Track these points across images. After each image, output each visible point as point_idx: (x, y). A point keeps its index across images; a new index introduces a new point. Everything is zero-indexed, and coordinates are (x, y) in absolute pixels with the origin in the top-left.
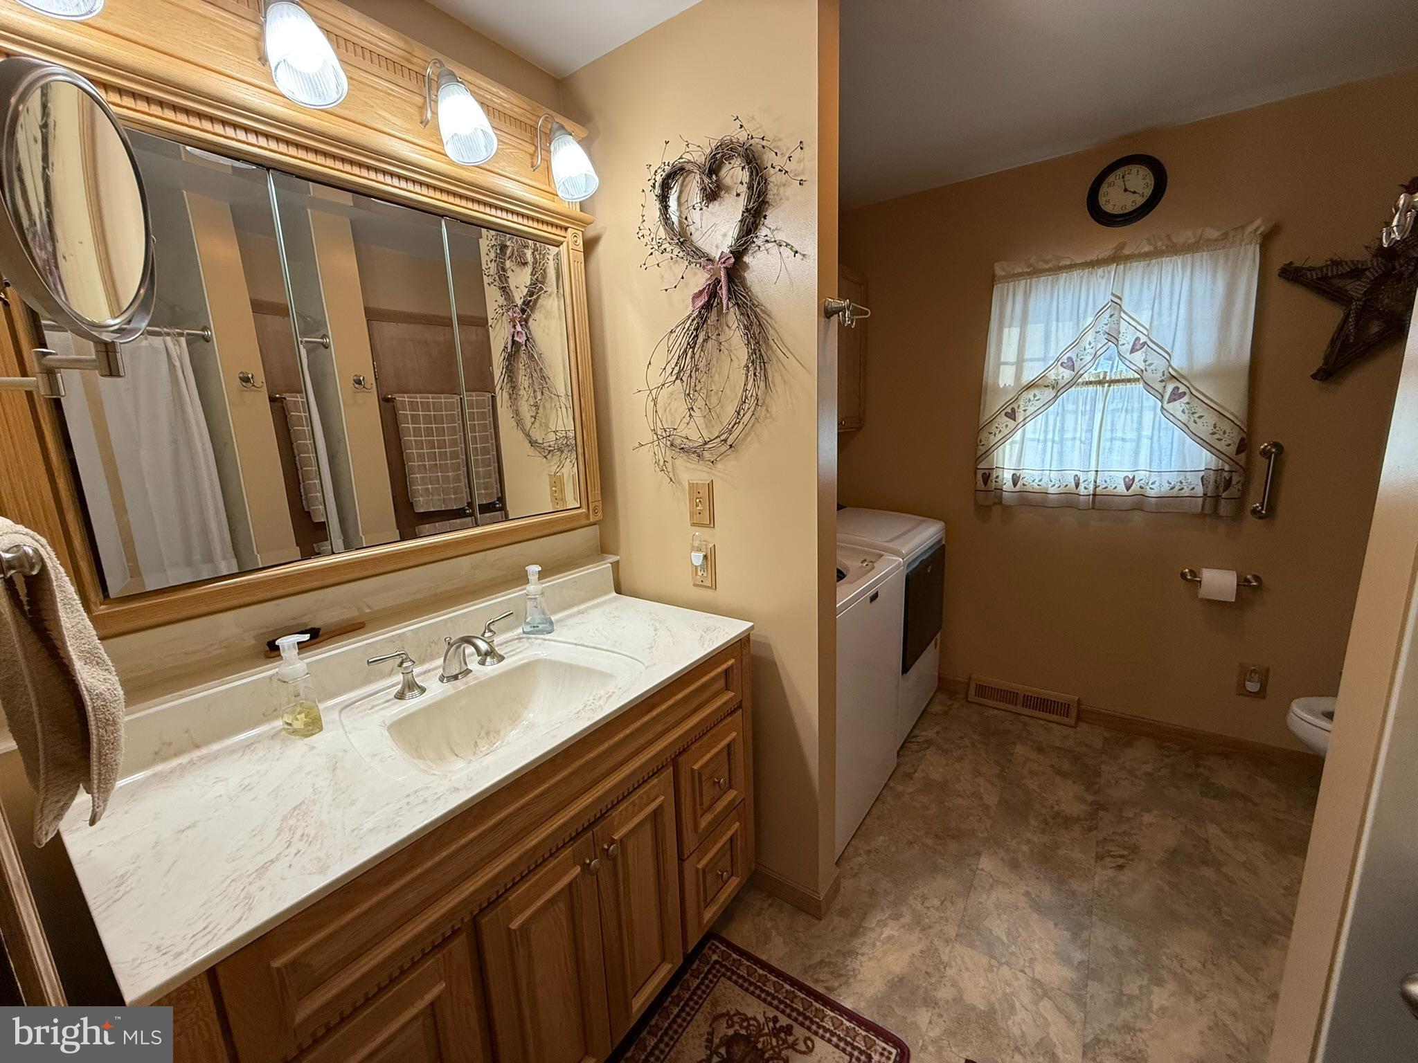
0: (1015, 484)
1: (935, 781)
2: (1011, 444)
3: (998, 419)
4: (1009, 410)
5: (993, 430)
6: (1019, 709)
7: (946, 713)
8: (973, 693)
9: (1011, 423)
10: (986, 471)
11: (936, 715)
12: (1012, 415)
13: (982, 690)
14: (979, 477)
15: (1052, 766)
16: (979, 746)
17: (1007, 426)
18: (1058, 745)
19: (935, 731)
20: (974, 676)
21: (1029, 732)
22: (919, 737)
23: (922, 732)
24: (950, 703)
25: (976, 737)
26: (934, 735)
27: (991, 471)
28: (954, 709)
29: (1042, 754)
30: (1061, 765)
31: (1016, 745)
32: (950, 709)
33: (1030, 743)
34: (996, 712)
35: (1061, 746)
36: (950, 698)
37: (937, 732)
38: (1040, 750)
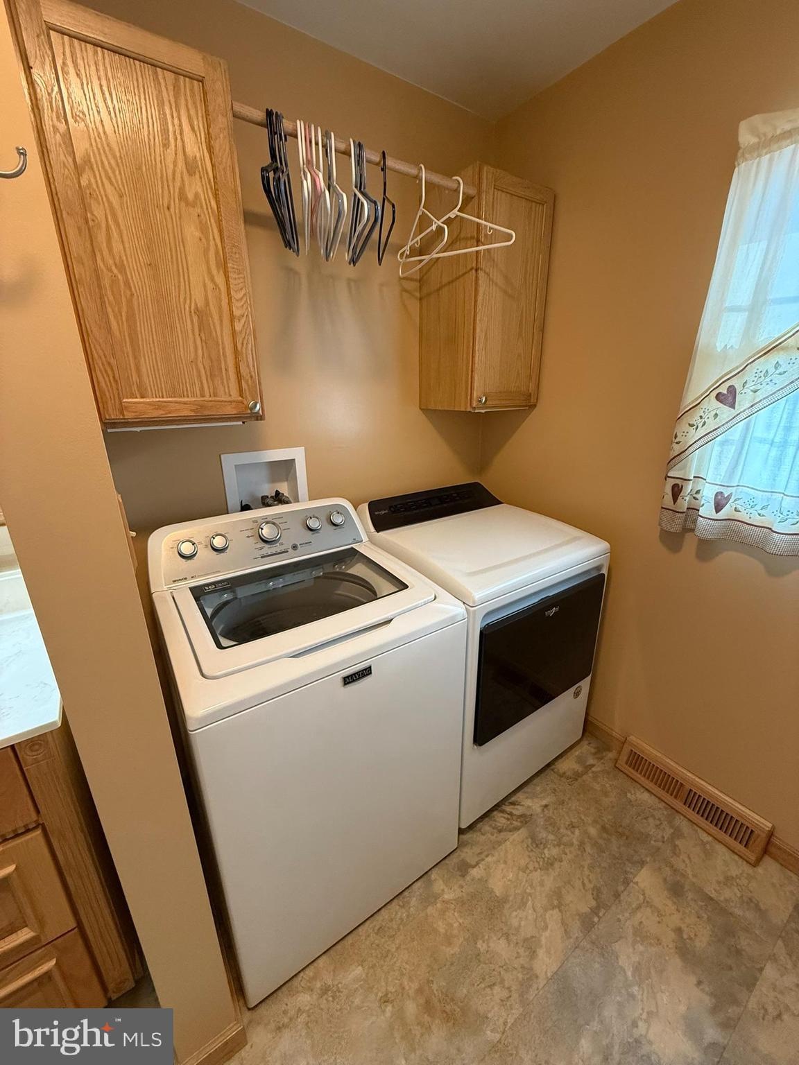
0: (718, 508)
1: (492, 891)
2: (723, 443)
3: (705, 405)
4: (724, 390)
5: (695, 419)
6: (678, 804)
7: (577, 776)
8: (625, 758)
9: (725, 412)
10: (678, 482)
11: (562, 775)
12: (728, 398)
13: (636, 760)
14: (668, 490)
15: (679, 931)
16: (588, 849)
17: (716, 415)
18: (710, 890)
19: (544, 802)
20: (632, 738)
21: (675, 851)
22: (518, 807)
23: (527, 798)
24: (591, 761)
25: (593, 831)
26: (539, 810)
27: (684, 483)
28: (590, 775)
29: (675, 900)
30: (696, 935)
31: (642, 868)
32: (586, 773)
33: (667, 871)
34: (646, 796)
35: (714, 895)
36: (595, 754)
37: (546, 806)
38: (676, 890)
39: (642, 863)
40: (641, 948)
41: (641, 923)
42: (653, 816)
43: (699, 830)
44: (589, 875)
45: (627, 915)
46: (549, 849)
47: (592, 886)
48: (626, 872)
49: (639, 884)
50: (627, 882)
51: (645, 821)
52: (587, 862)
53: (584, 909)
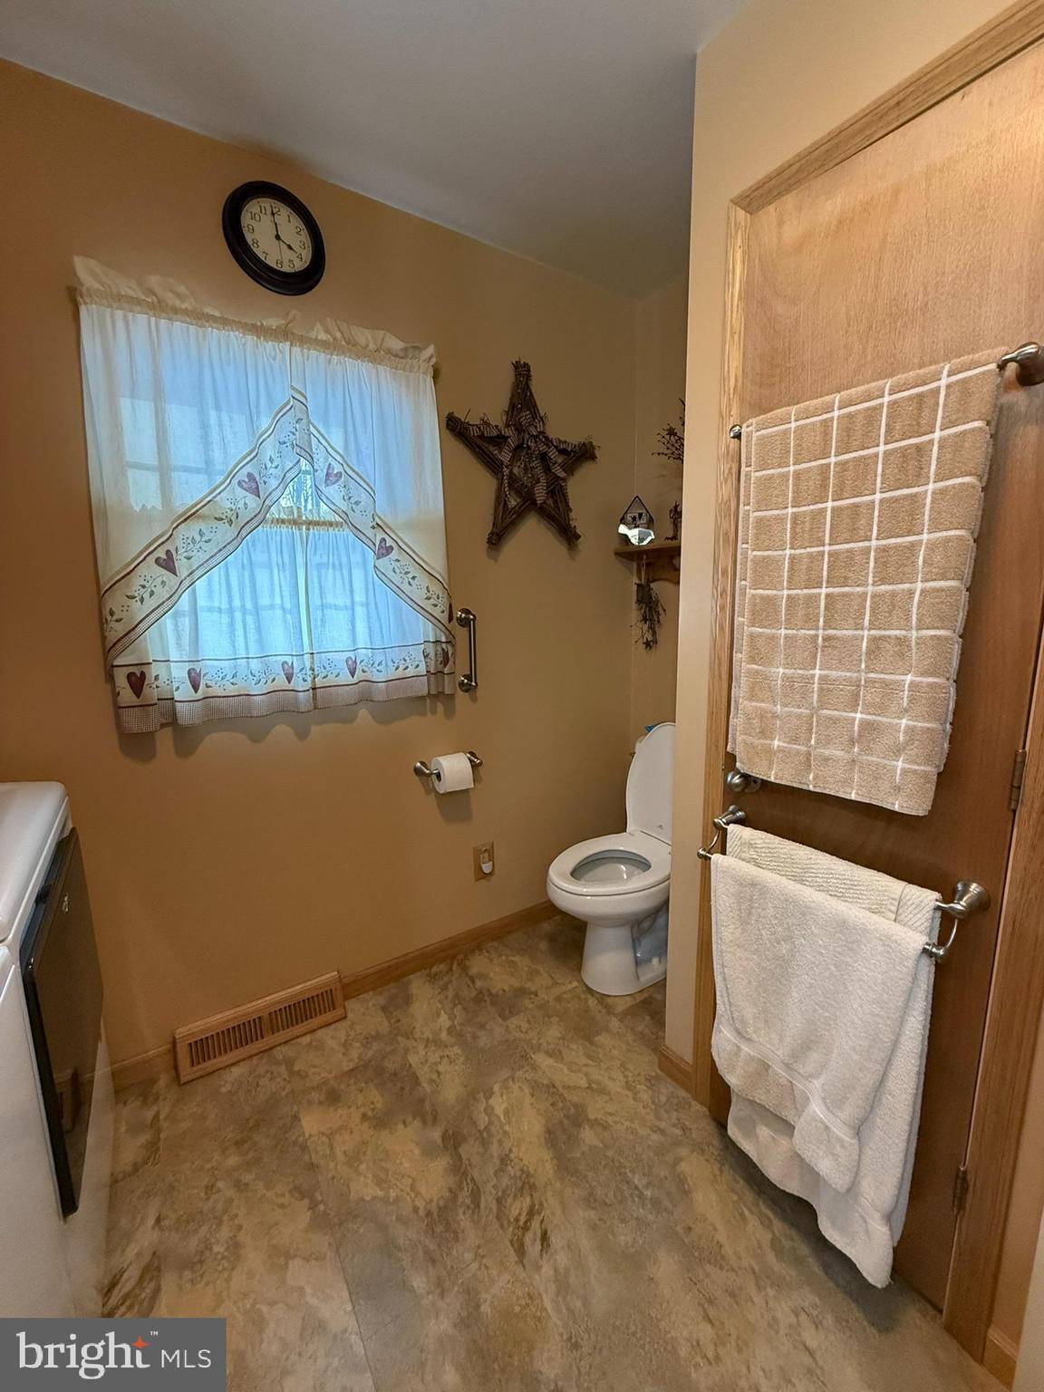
0: (195, 687)
2: (174, 618)
3: (142, 570)
4: (160, 554)
5: (135, 589)
6: (270, 1040)
8: (187, 1062)
9: (170, 579)
12: (168, 565)
13: (202, 1049)
14: (122, 681)
17: (162, 583)
18: (346, 1067)
19: (151, 1221)
20: (180, 1033)
21: (302, 1075)
22: (125, 1276)
23: (124, 1251)
24: (149, 1114)
25: (233, 1160)
26: (157, 1233)
27: (144, 669)
28: (165, 1125)
29: (340, 1105)
30: (373, 1103)
31: (300, 1120)
32: (159, 1131)
33: (315, 1095)
34: (236, 1071)
35: (351, 1066)
36: (145, 1103)
37: (158, 1220)
38: (334, 1098)
39: (296, 1118)
40: (363, 1167)
41: (345, 1152)
42: (261, 1076)
43: (298, 1040)
44: (276, 1193)
45: (332, 1165)
46: (218, 1242)
47: (287, 1195)
48: (295, 1142)
49: (312, 1133)
50: (304, 1148)
51: (259, 1088)
52: (260, 1187)
53: (305, 1218)
